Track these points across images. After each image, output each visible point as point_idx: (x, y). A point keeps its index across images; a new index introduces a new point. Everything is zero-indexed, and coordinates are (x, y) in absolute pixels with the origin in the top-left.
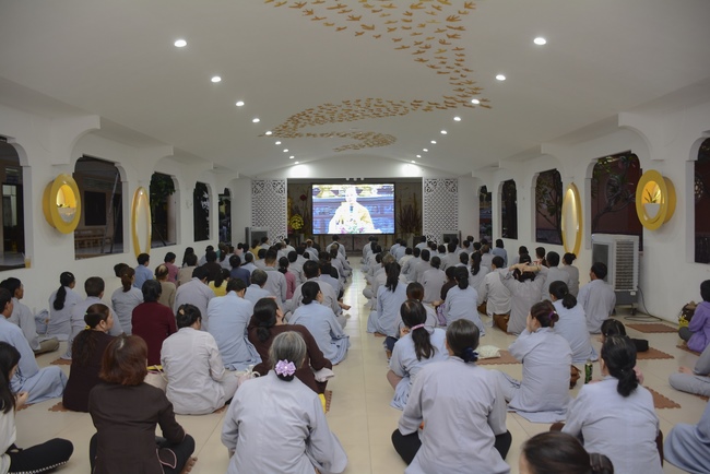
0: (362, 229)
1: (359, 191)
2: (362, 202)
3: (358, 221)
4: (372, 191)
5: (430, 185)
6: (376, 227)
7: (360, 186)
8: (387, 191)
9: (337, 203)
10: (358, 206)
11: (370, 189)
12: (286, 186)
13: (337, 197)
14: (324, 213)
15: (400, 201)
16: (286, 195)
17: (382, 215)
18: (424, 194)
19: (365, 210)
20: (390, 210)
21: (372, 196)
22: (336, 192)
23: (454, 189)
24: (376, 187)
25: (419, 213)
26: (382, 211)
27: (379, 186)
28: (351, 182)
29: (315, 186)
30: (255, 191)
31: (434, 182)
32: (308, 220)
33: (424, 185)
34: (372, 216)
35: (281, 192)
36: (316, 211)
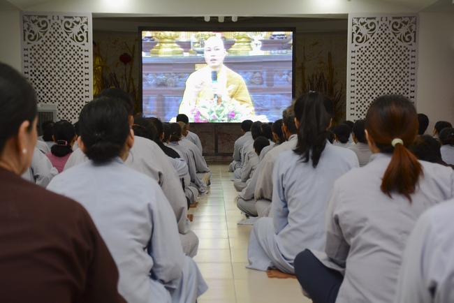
0: (232, 115)
1: (228, 45)
2: (233, 63)
3: (225, 98)
4: (253, 44)
5: (363, 30)
6: (259, 111)
7: (231, 35)
8: (280, 45)
9: (189, 66)
10: (225, 72)
11: (250, 40)
12: (90, 28)
13: (186, 55)
14: (163, 84)
15: (302, 68)
16: (89, 46)
17: (271, 88)
18: (351, 46)
19: (239, 79)
20: (285, 79)
21: (252, 54)
22: (186, 46)
23: (410, 37)
24: (259, 37)
25: (337, 87)
26: (270, 82)
27: (265, 35)
28: (215, 25)
29: (146, 34)
30: (29, 36)
31: (371, 23)
32: (134, 97)
33: (350, 29)
34: (251, 90)
35: (80, 38)
36: (149, 80)
